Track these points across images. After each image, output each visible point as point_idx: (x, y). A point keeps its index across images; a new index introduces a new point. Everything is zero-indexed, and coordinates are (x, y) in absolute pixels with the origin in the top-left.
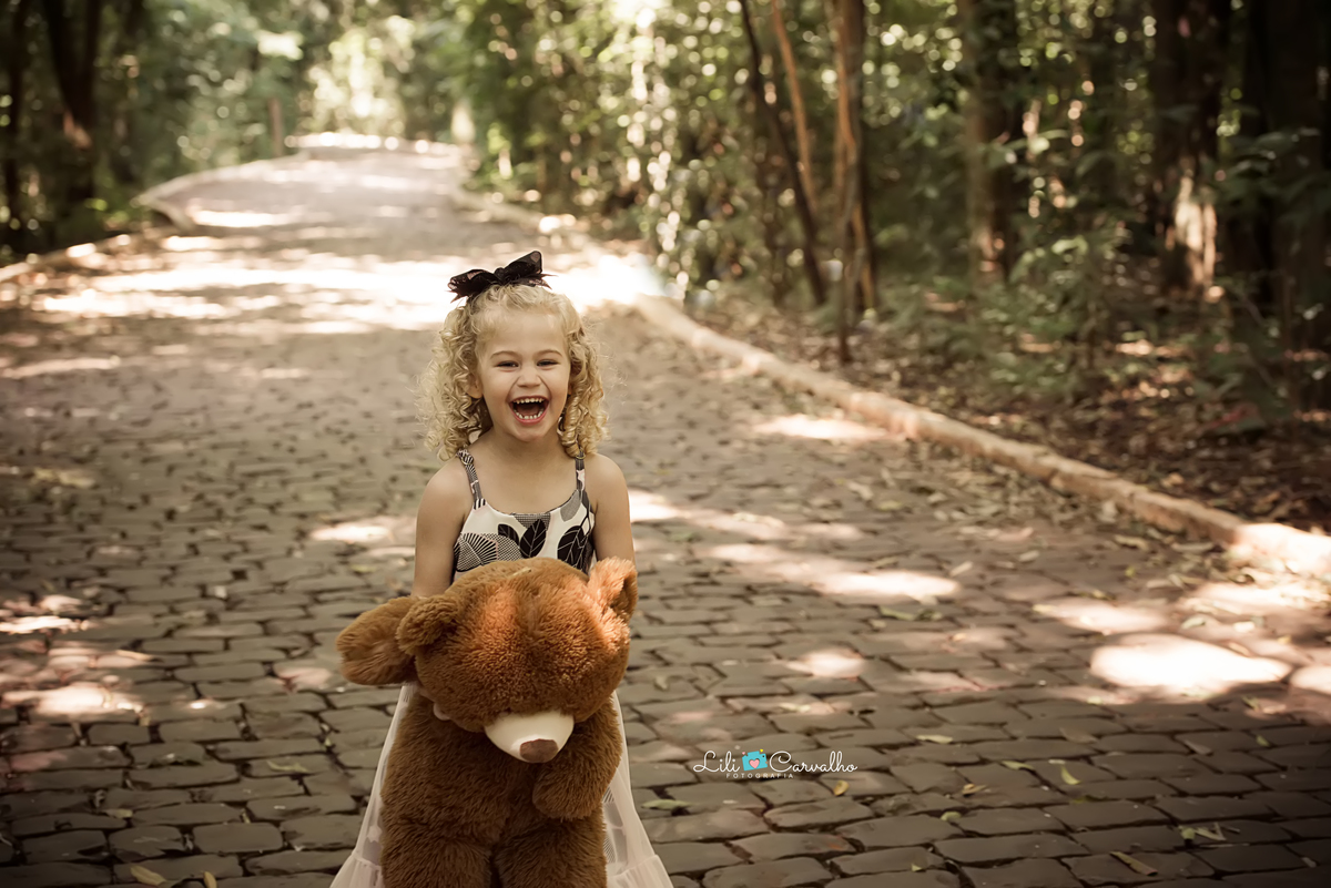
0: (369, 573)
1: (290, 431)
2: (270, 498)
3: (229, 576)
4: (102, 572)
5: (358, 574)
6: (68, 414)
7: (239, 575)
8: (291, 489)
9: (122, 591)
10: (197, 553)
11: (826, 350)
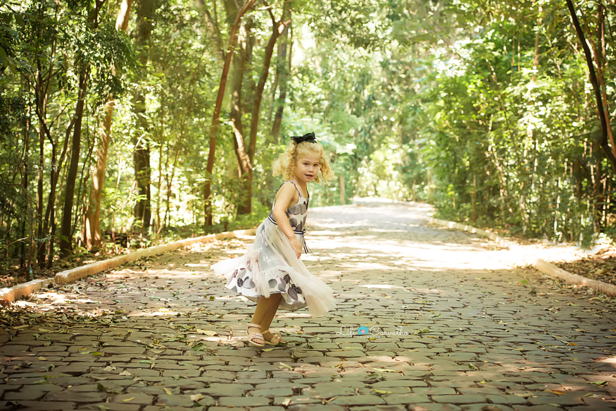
0: (386, 395)
1: (339, 313)
2: (324, 347)
3: (291, 393)
4: (206, 385)
5: (379, 395)
6: (212, 299)
7: (298, 392)
8: (338, 342)
9: (216, 397)
10: (272, 376)
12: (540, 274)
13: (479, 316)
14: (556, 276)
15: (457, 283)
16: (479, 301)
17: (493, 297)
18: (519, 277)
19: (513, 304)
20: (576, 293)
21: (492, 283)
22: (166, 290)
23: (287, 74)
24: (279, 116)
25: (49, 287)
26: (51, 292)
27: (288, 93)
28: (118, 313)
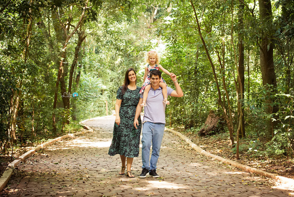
11: (234, 156)
12: (196, 152)
13: (172, 169)
14: (202, 153)
15: (164, 157)
16: (172, 164)
17: (177, 162)
18: (188, 154)
19: (184, 165)
20: (208, 160)
21: (178, 157)
22: (62, 163)
23: (82, 56)
24: (78, 76)
25: (22, 162)
26: (23, 164)
27: (82, 65)
28: (53, 171)
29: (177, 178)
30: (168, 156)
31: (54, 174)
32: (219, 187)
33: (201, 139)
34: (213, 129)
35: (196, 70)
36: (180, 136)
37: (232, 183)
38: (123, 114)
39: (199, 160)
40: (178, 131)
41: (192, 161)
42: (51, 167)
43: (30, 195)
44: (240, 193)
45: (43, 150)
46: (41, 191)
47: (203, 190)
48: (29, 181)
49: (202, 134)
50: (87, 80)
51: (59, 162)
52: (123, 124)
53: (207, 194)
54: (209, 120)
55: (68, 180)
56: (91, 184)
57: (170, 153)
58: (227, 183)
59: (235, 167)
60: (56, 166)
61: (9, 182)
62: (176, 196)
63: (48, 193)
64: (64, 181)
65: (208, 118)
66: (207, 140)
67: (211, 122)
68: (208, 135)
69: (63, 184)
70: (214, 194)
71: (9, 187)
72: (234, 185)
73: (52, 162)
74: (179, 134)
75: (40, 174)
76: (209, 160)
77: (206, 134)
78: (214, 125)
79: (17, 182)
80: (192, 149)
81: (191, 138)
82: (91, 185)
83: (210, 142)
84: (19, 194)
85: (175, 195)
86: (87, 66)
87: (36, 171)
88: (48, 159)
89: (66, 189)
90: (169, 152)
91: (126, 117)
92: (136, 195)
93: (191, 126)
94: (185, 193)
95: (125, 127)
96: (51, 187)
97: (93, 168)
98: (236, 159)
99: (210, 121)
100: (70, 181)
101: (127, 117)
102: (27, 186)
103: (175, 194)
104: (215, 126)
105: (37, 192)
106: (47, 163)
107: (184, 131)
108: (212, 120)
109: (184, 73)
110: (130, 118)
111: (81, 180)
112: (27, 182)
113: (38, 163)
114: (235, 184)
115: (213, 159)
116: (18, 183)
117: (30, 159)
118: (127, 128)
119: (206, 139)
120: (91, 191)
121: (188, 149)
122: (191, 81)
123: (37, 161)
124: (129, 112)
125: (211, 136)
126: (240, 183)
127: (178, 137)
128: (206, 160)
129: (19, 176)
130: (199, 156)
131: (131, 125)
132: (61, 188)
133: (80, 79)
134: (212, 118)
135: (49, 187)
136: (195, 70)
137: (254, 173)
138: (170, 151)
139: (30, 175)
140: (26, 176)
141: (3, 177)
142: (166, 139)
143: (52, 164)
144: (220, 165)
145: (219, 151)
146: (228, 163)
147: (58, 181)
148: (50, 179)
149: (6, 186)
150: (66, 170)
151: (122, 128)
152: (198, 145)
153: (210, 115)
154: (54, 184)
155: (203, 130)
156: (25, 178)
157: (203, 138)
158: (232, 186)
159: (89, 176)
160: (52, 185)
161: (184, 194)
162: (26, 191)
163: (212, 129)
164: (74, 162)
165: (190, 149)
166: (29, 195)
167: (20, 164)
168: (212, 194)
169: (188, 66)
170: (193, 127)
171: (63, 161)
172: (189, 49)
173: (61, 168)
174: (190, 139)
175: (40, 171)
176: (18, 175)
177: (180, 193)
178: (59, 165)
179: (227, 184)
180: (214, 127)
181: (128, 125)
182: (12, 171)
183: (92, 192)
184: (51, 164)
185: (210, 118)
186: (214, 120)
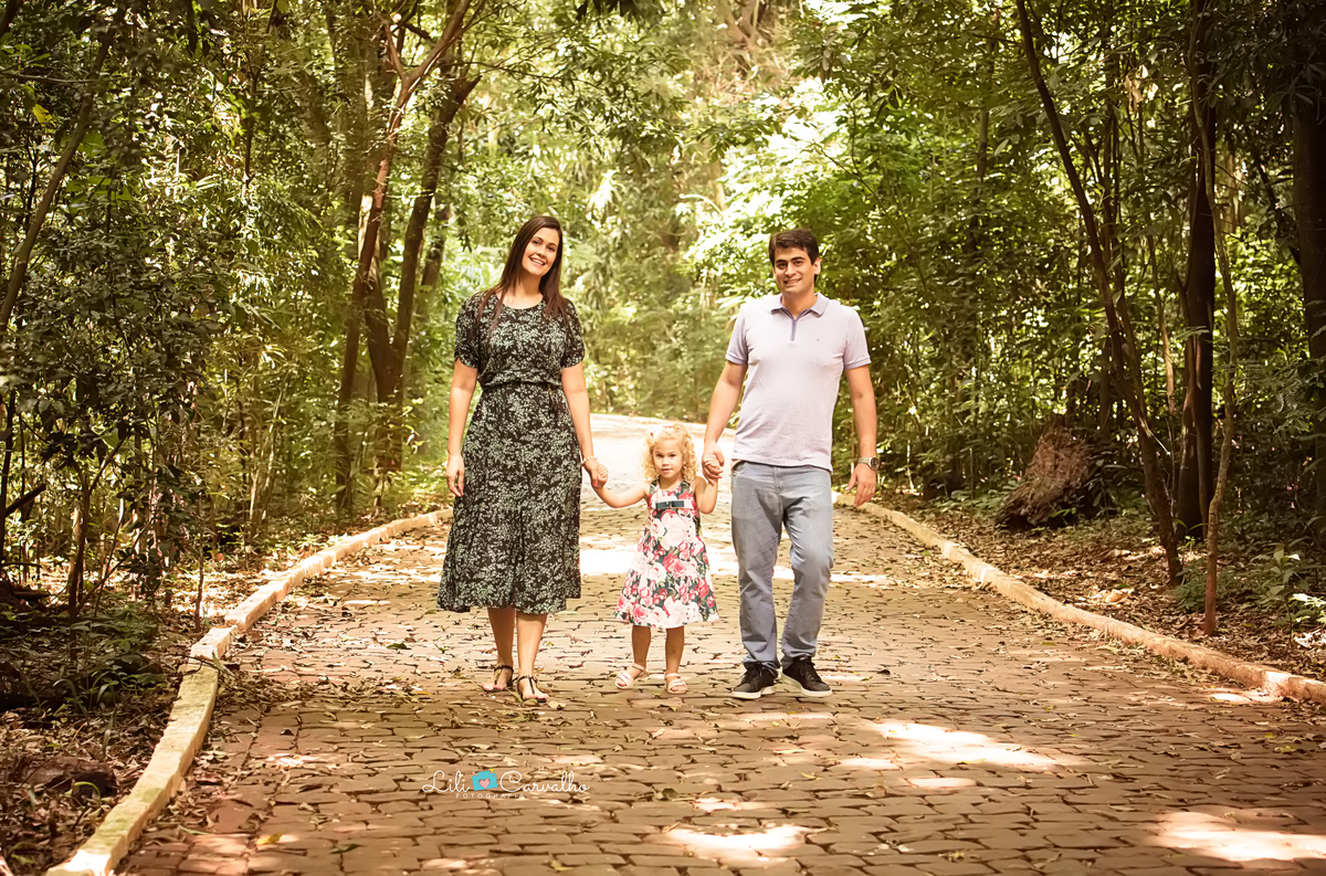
11: (1190, 623)
12: (1007, 602)
13: (928, 678)
14: (1034, 607)
15: (871, 622)
16: (919, 654)
17: (938, 648)
19: (973, 659)
20: (1072, 639)
21: (931, 622)
22: (421, 643)
23: (454, 169)
24: (436, 257)
25: (242, 640)
26: (251, 649)
27: (453, 208)
28: (395, 681)
29: (966, 718)
30: (884, 617)
31: (402, 694)
32: (1171, 763)
33: (1012, 543)
34: (1066, 499)
35: (976, 232)
36: (908, 529)
37: (1225, 747)
38: (491, 422)
39: (1032, 639)
40: (891, 505)
41: (1003, 643)
42: (377, 663)
43: (326, 789)
44: (1276, 790)
45: (316, 585)
46: (370, 771)
47: (1105, 777)
48: (300, 723)
49: (1015, 522)
50: (473, 276)
51: (407, 640)
52: (494, 466)
53: (1128, 794)
54: (1043, 456)
55: (474, 720)
56: (582, 742)
57: (890, 606)
58: (1205, 747)
59: (1209, 671)
60: (398, 657)
61: (211, 726)
62: (990, 800)
63: (404, 780)
64: (458, 727)
65: (1041, 447)
66: (1042, 547)
67: (1056, 467)
68: (1041, 525)
69: (456, 739)
70: (1163, 794)
71: (219, 749)
72: (1235, 754)
73: (375, 639)
74: (899, 518)
75: (341, 694)
76: (1076, 637)
77: (1033, 522)
78: (1068, 483)
79: (246, 728)
80: (983, 589)
81: (961, 536)
82: (582, 746)
83: (1056, 559)
84: (273, 786)
85: (985, 797)
86: (475, 215)
87: (317, 679)
88: (351, 624)
89: (480, 764)
90: (880, 600)
91: (502, 436)
92: (808, 796)
93: (954, 484)
94: (1027, 787)
95: (505, 480)
96: (407, 754)
97: (568, 669)
98: (1200, 634)
99: (1049, 464)
100: (486, 726)
101: (510, 435)
102: (296, 746)
103: (983, 790)
104: (1073, 483)
105: (351, 777)
106: (357, 643)
107: (920, 508)
108: (1057, 457)
109: (919, 246)
110: (520, 435)
111: (531, 720)
112: (294, 730)
113: (313, 643)
114: (1239, 747)
115: (1095, 635)
116: (254, 735)
117: (272, 622)
118: (512, 483)
119: (1033, 541)
120: (596, 775)
121: (964, 589)
122: (953, 283)
123: (306, 635)
124: (513, 413)
125: (1055, 529)
126: (1260, 746)
127: (901, 533)
128: (1066, 640)
129: (249, 701)
130: (1027, 619)
131: (530, 465)
132: (455, 757)
133: (442, 272)
134: (1057, 449)
135: (400, 754)
136: (972, 234)
137: (1306, 700)
138: (886, 597)
139: (296, 698)
140: (281, 700)
141: (187, 706)
142: (847, 542)
143: (379, 647)
144: (1136, 661)
145: (1109, 597)
146: (1172, 651)
147: (430, 725)
148: (391, 717)
149: (206, 747)
150: (449, 675)
151: (491, 483)
152: (1004, 567)
153: (1051, 436)
154: (415, 741)
155: (1019, 503)
156: (279, 708)
157: (1022, 542)
158: (1230, 759)
159: (563, 705)
160: (408, 745)
161: (1025, 792)
162: (304, 772)
163: (1062, 497)
164: (474, 642)
165: (975, 589)
166: (319, 786)
167: (237, 646)
168: (1155, 793)
169: (937, 213)
170: (963, 489)
171: (425, 637)
172: (937, 139)
173: (423, 667)
174: (963, 545)
175: (339, 682)
176: (243, 696)
177: (1005, 788)
178: (411, 653)
179: (1202, 749)
180: (1070, 488)
181: (517, 467)
182: (216, 677)
183: (602, 777)
184: (372, 646)
185: (1050, 448)
186: (1066, 460)
